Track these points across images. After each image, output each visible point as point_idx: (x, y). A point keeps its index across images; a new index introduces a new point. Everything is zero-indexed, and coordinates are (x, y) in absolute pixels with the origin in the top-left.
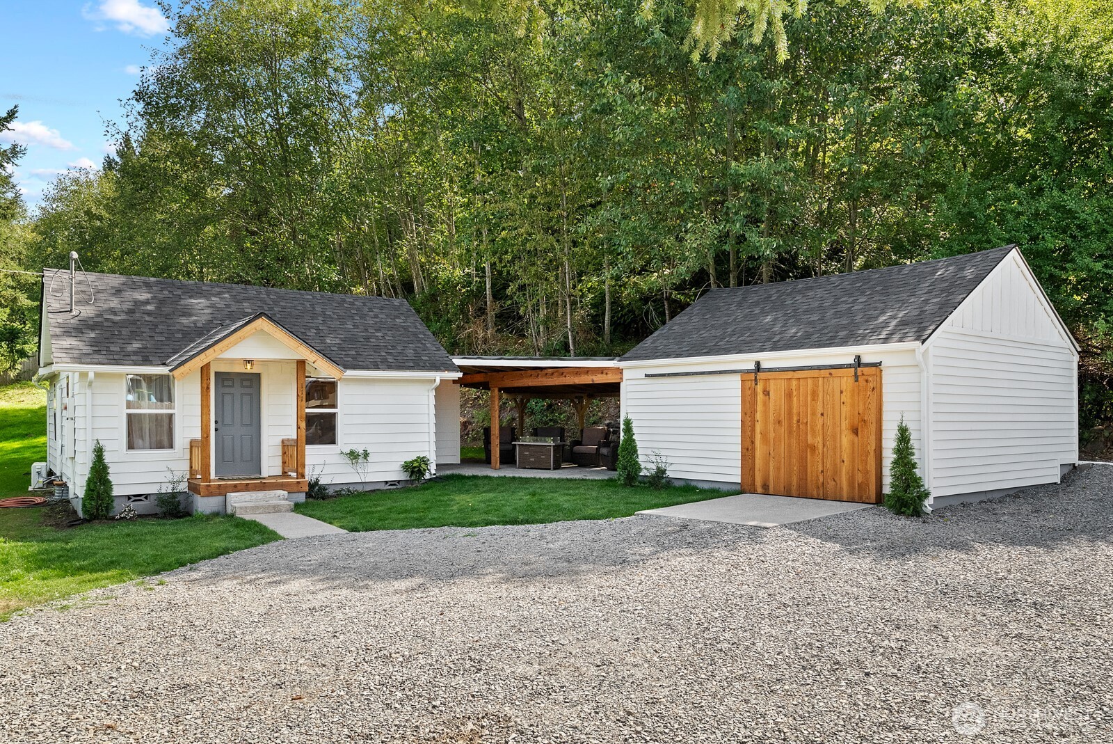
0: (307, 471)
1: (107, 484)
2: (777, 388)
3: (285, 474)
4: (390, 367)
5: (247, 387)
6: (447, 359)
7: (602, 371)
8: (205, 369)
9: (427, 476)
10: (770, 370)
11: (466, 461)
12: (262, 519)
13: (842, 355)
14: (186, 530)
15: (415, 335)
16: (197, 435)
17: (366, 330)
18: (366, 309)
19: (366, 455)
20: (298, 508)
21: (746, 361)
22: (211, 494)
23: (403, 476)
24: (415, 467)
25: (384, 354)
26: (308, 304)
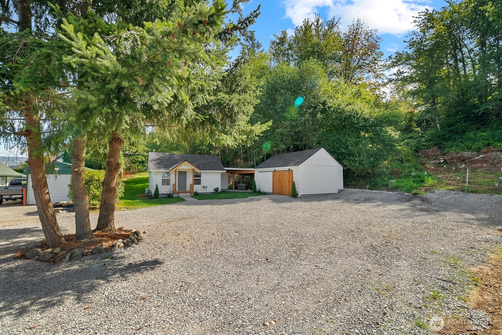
0: (194, 190)
1: (158, 191)
2: (278, 174)
3: (191, 190)
4: (211, 170)
5: (184, 174)
6: (224, 168)
7: (251, 171)
8: (176, 171)
9: (219, 191)
10: (277, 171)
11: (229, 189)
12: (184, 198)
13: (286, 168)
14: (171, 199)
16: (174, 183)
17: (208, 163)
19: (207, 187)
20: (192, 196)
21: (273, 169)
22: (176, 194)
23: (214, 191)
24: (216, 189)
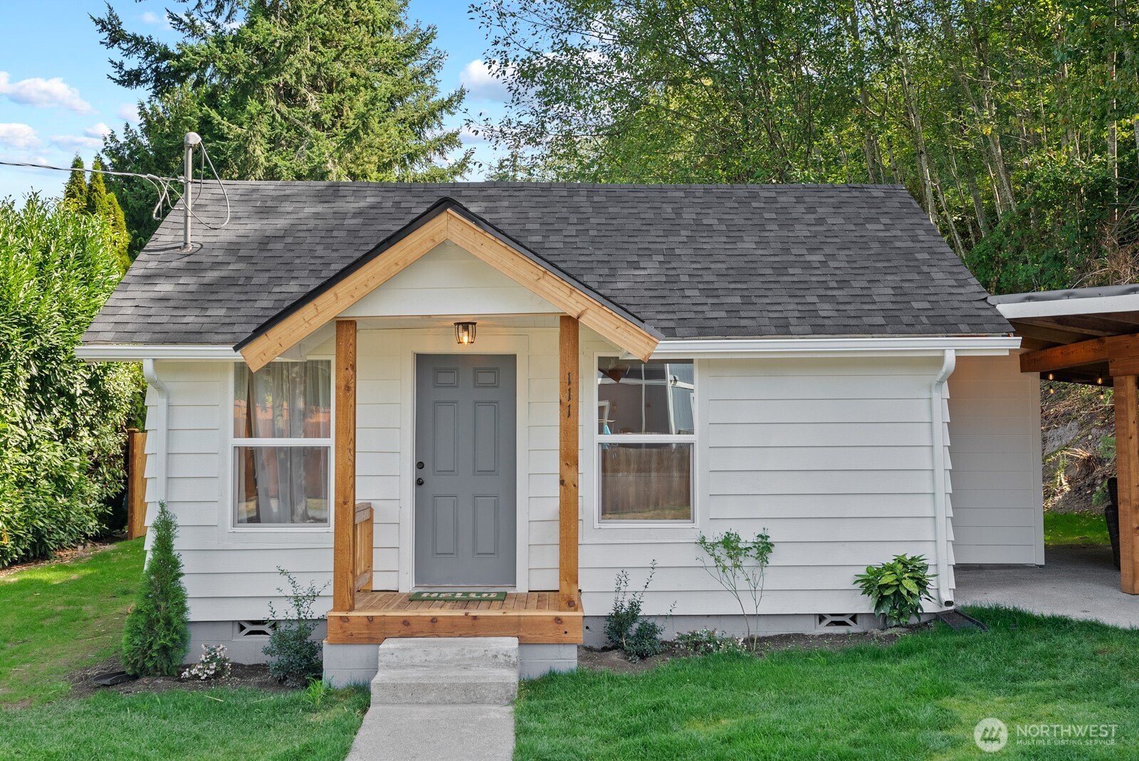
1: (177, 595)
5: (485, 386)
6: (983, 305)
9: (927, 608)
15: (908, 254)
17: (786, 251)
18: (801, 208)
19: (764, 547)
24: (887, 586)
25: (815, 299)
26: (668, 209)
